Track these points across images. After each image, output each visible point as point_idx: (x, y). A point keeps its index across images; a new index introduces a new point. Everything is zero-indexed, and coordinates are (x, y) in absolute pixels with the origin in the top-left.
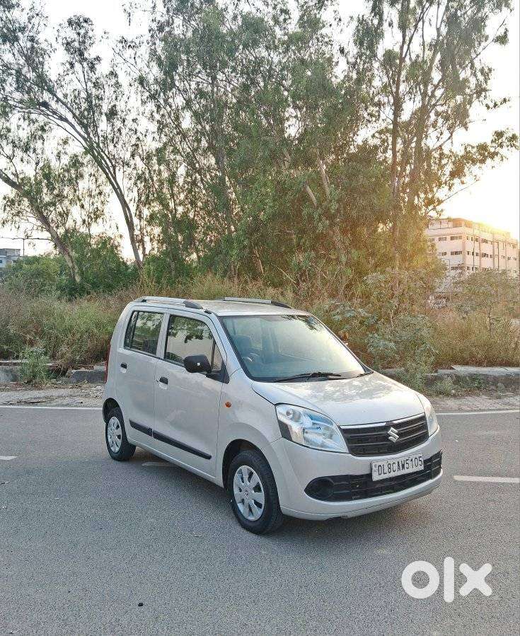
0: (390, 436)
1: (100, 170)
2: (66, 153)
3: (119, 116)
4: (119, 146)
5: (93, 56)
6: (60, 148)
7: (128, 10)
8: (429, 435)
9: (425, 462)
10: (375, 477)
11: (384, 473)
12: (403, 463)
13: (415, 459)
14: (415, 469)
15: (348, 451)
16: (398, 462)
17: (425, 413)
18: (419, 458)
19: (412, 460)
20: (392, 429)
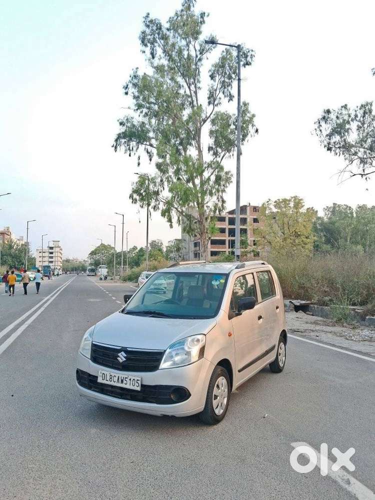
0: (119, 357)
8: (160, 368)
9: (142, 386)
10: (100, 380)
11: (107, 380)
12: (122, 379)
13: (132, 380)
14: (131, 387)
15: (90, 358)
16: (119, 377)
17: (165, 351)
18: (137, 380)
19: (130, 380)
20: (123, 353)
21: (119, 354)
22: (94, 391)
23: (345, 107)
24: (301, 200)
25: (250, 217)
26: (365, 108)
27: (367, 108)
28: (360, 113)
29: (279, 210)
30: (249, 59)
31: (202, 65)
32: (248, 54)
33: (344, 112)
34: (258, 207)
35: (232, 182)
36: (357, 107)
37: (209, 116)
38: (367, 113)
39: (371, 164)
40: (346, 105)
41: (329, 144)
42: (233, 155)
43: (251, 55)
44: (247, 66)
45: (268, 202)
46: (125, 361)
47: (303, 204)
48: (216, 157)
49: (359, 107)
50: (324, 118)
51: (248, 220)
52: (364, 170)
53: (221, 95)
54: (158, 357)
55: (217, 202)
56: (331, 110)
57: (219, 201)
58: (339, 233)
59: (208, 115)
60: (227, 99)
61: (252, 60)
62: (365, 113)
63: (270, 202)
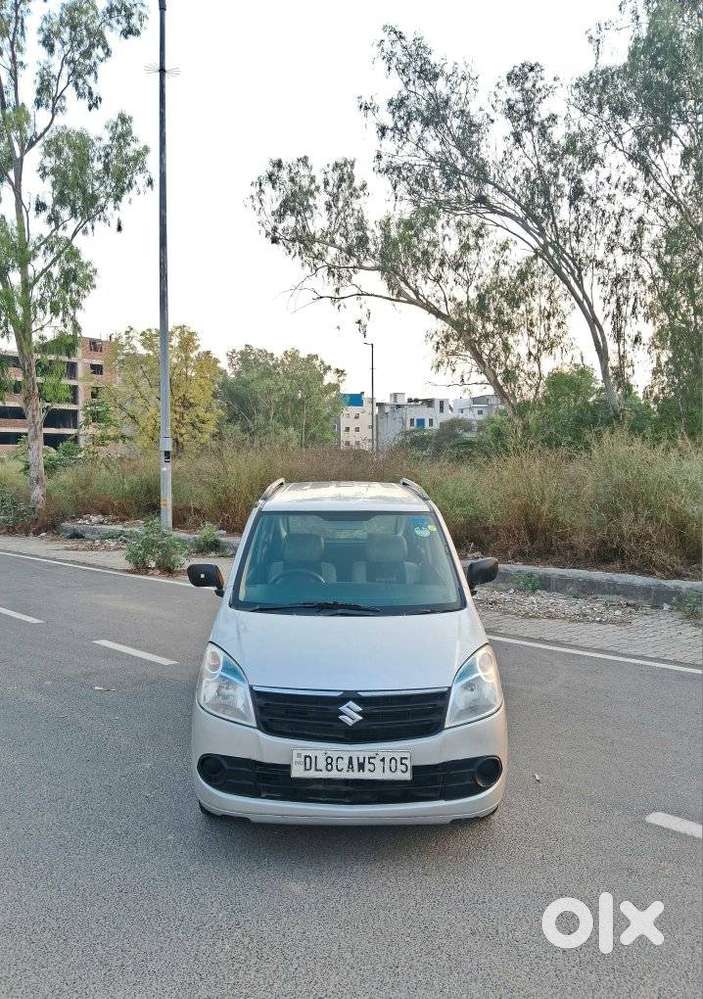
0: (342, 714)
1: (558, 279)
2: (505, 263)
3: (586, 196)
4: (585, 240)
5: (545, 115)
6: (497, 257)
7: (595, 37)
8: (446, 726)
9: (416, 769)
10: (297, 772)
11: (317, 770)
12: (361, 761)
13: (390, 759)
14: (388, 776)
15: (255, 725)
16: (351, 758)
17: (450, 688)
18: (402, 759)
19: (383, 760)
20: (351, 704)
21: (343, 708)
22: (267, 798)
23: (304, 161)
24: (193, 334)
25: (82, 360)
26: (342, 170)
27: (345, 170)
28: (333, 177)
29: (151, 353)
30: (134, 21)
31: (28, 11)
32: (134, 10)
33: (303, 171)
34: (100, 341)
35: (94, 286)
36: (328, 165)
37: (42, 135)
38: (345, 181)
39: (350, 280)
40: (305, 157)
41: (275, 229)
42: (93, 228)
43: (140, 14)
44: (130, 36)
45: (127, 333)
46: (361, 721)
47: (197, 343)
48: (57, 227)
49: (331, 168)
50: (270, 176)
51: (80, 367)
52: (337, 290)
53: (71, 92)
54: (439, 703)
55: (62, 328)
56: (284, 164)
57: (65, 326)
58: (256, 402)
59: (39, 131)
60: (85, 102)
61: (141, 25)
62: (342, 180)
63: (131, 334)
